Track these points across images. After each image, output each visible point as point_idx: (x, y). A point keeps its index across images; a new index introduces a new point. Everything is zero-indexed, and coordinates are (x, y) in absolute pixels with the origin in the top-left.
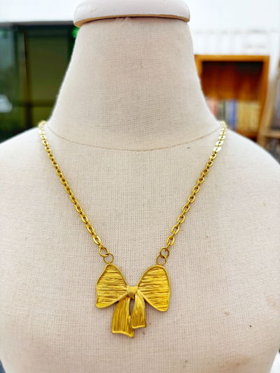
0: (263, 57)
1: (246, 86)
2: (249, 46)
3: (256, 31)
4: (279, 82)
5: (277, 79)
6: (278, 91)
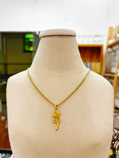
0: (101, 45)
1: (95, 56)
2: (95, 41)
3: (97, 36)
4: (107, 55)
5: (106, 53)
6: (107, 58)
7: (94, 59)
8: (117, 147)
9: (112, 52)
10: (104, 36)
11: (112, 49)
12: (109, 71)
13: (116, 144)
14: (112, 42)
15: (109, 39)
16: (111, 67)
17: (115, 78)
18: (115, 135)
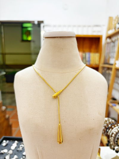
0: (100, 36)
1: (94, 47)
2: (94, 32)
3: (97, 26)
4: (106, 45)
5: (105, 44)
6: (106, 49)
7: (93, 50)
8: (111, 134)
9: (111, 42)
10: (104, 26)
11: (111, 40)
12: (108, 62)
13: (110, 132)
14: (111, 32)
15: (109, 29)
16: (109, 58)
17: (113, 69)
18: (110, 123)
